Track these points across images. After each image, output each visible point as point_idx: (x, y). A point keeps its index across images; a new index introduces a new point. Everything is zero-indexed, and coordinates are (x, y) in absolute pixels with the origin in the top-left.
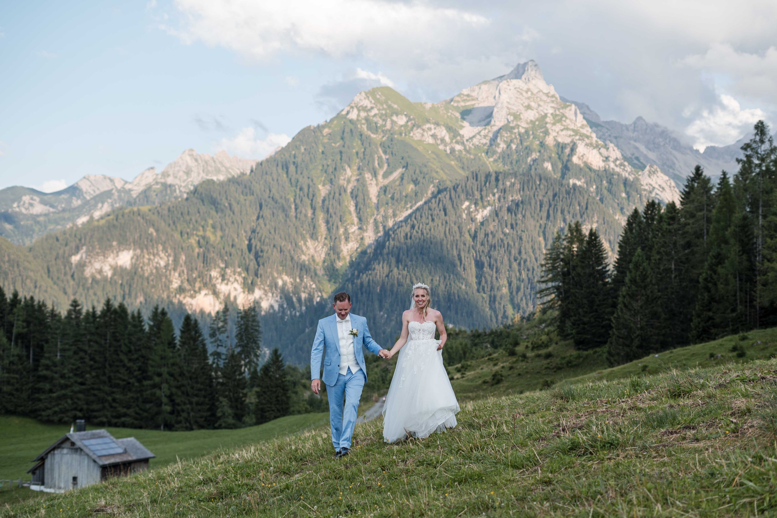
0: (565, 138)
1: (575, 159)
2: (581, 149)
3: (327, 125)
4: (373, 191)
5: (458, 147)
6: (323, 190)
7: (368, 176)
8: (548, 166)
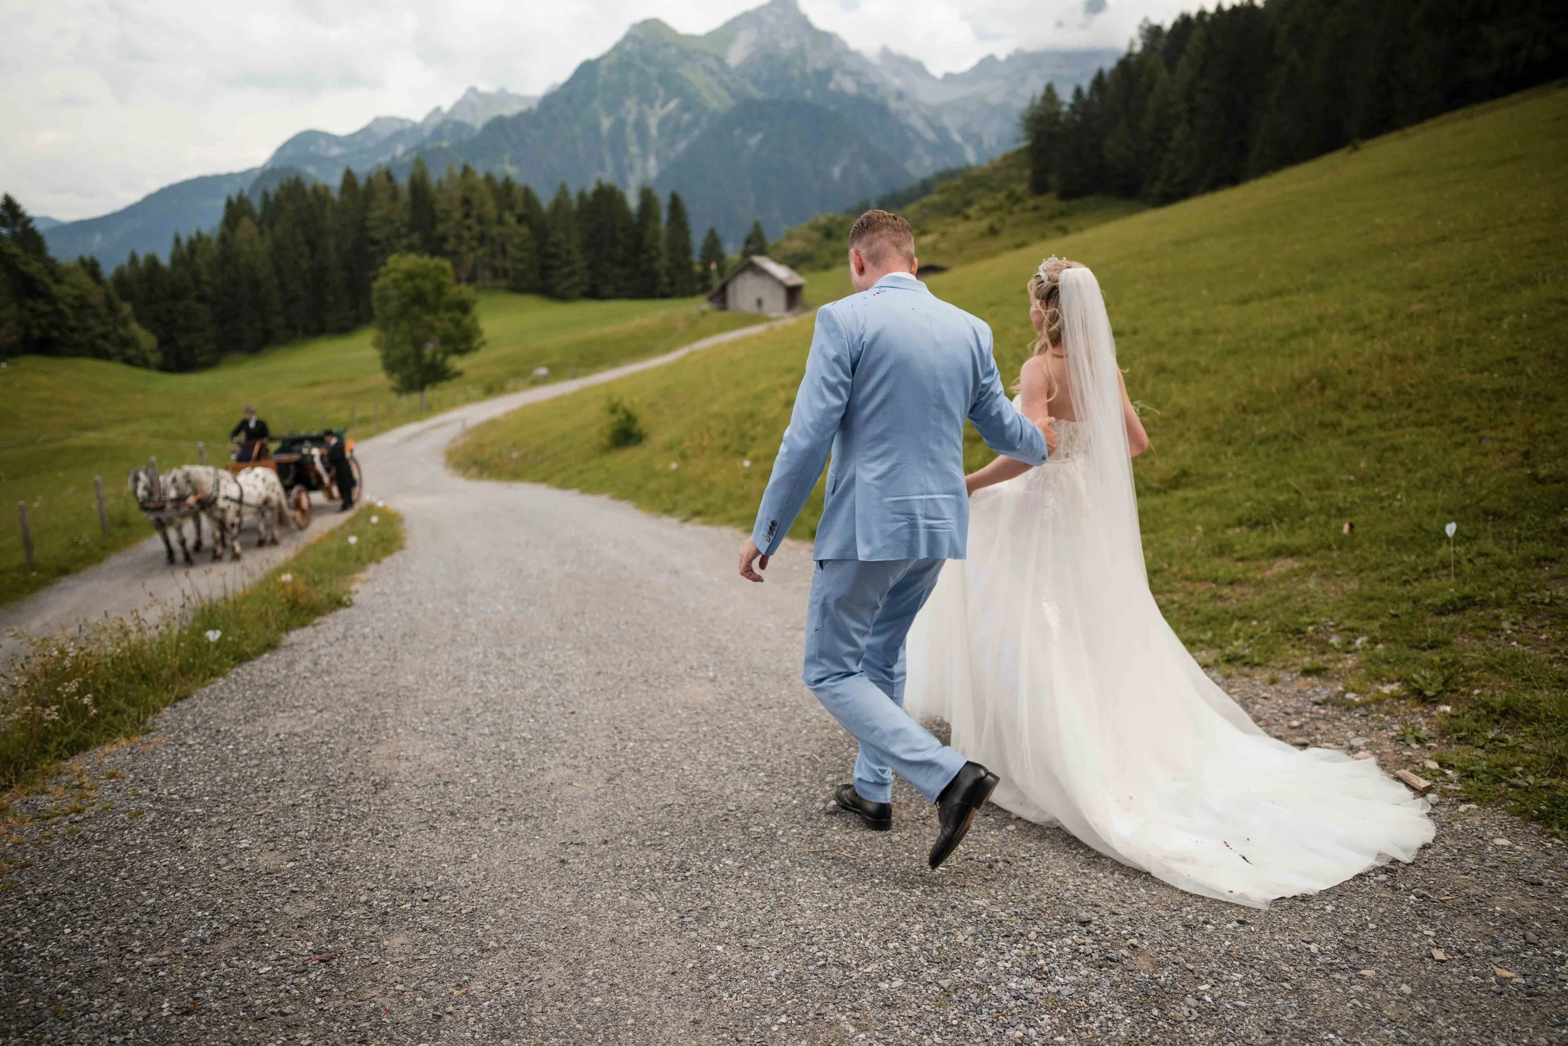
0: (820, 65)
1: (832, 86)
2: (837, 76)
3: (603, 57)
4: (653, 122)
5: (726, 77)
6: (606, 123)
7: (645, 107)
8: (808, 94)
